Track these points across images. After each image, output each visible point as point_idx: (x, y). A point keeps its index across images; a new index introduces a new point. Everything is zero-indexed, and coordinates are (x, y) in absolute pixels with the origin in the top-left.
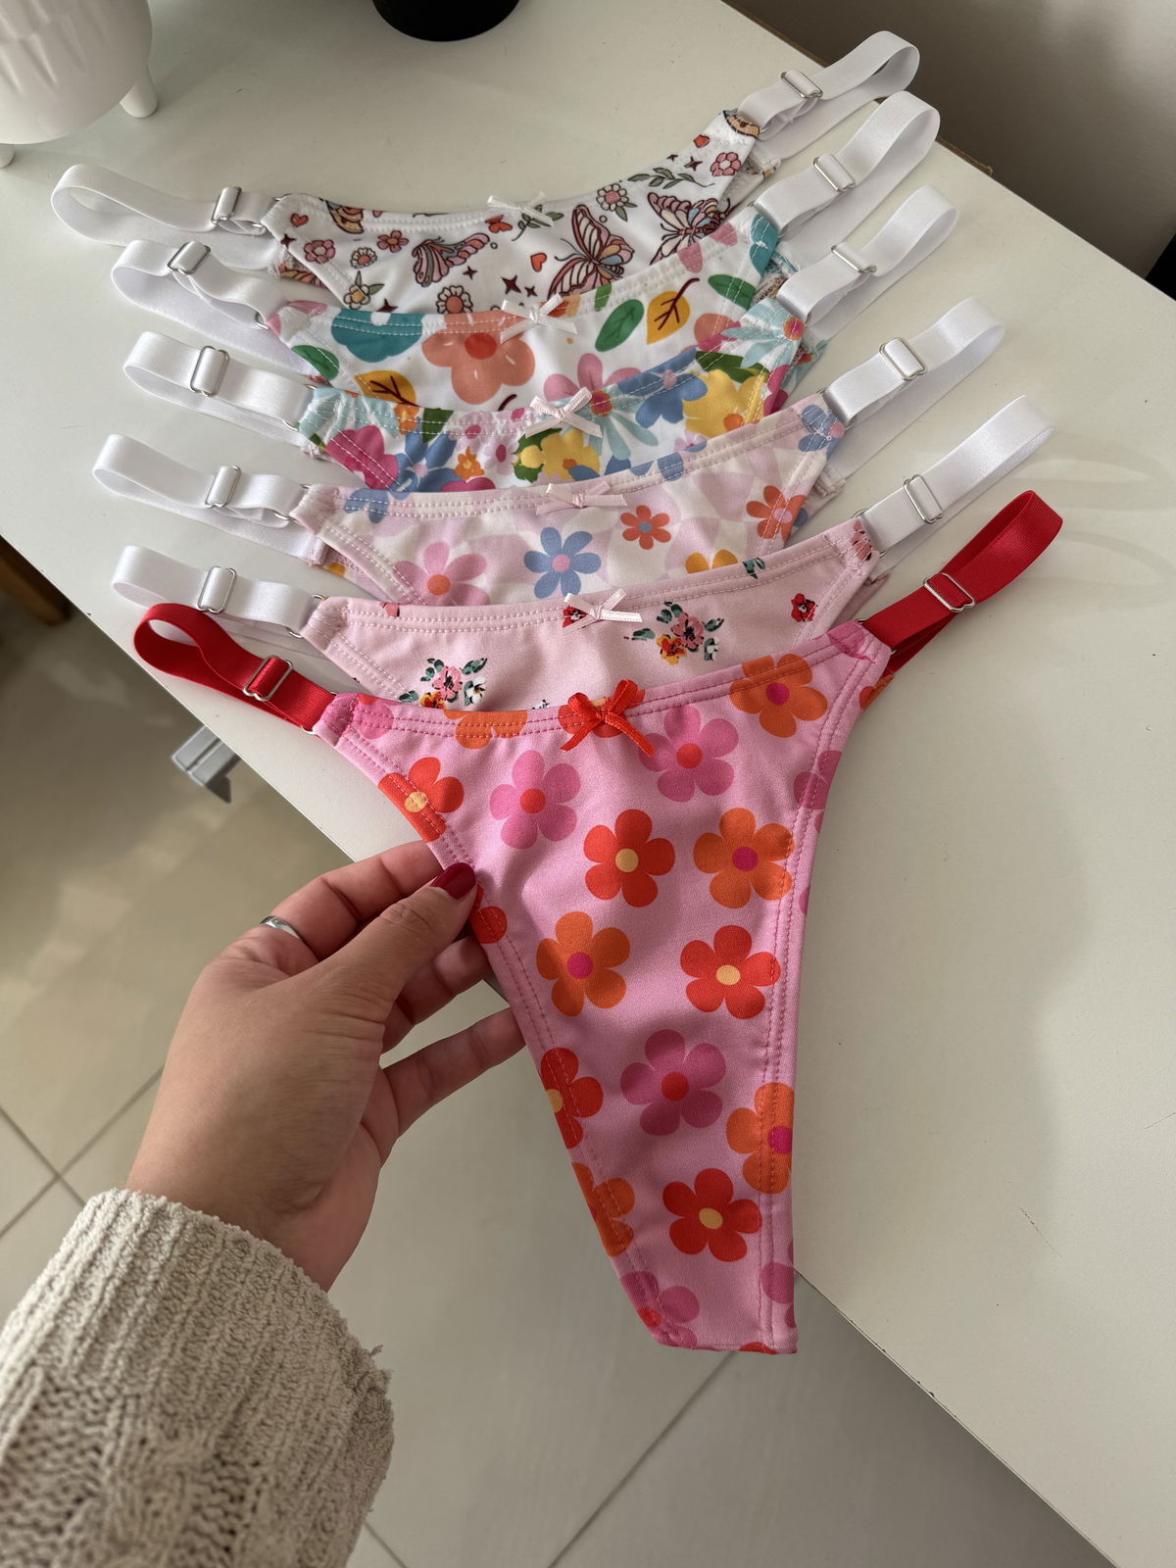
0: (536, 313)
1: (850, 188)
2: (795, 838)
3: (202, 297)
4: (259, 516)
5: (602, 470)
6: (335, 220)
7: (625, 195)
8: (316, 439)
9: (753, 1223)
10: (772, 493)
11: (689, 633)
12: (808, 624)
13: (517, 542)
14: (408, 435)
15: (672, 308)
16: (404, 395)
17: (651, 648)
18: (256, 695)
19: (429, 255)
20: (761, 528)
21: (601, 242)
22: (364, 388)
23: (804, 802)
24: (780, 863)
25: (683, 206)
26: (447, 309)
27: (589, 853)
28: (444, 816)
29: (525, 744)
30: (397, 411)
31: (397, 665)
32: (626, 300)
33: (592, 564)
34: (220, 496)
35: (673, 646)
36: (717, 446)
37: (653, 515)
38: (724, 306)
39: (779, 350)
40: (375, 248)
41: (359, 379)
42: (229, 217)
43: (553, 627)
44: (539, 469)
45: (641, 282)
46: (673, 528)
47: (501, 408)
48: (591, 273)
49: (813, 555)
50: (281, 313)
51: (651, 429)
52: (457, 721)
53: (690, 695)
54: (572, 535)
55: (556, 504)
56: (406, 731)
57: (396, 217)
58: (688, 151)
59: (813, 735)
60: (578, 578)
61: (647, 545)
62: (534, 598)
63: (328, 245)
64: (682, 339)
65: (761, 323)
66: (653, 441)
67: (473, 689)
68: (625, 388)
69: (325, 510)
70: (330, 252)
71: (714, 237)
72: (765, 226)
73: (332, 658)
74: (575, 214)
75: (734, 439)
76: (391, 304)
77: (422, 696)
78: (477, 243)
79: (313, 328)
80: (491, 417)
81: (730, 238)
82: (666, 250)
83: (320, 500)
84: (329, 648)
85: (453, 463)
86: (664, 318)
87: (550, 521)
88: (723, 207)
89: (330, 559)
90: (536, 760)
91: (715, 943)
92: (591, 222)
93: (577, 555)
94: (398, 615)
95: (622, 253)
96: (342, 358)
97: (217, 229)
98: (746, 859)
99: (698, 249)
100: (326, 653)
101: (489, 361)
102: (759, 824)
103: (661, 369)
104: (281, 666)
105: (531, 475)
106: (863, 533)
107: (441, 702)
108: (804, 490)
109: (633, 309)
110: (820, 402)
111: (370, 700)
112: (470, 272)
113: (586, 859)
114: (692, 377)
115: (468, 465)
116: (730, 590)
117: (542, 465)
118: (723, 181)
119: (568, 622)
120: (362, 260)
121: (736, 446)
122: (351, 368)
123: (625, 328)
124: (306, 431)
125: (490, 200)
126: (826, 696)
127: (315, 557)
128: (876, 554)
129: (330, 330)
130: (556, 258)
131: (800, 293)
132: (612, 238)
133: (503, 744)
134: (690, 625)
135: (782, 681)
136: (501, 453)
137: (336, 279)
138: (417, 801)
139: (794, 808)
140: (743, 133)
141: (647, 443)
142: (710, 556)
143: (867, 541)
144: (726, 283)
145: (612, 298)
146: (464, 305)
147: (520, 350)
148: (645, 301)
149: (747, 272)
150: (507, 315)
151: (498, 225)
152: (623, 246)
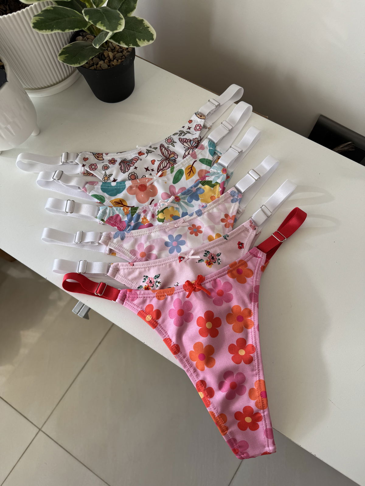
0: (155, 176)
1: (231, 129)
2: (252, 311)
3: (63, 185)
4: (90, 244)
5: (181, 216)
6: (96, 158)
7: (173, 140)
8: (103, 220)
9: (260, 419)
10: (227, 216)
11: (213, 258)
12: (243, 249)
13: (162, 240)
14: (127, 215)
15: (191, 170)
16: (124, 204)
17: (204, 264)
18: (99, 294)
19: (124, 165)
20: (226, 225)
21: (169, 154)
22: (113, 204)
23: (253, 301)
24: (249, 318)
25: (189, 141)
26: (131, 179)
27: (198, 324)
28: (157, 320)
29: (175, 297)
30: (124, 210)
31: (135, 279)
32: (178, 169)
33: (183, 243)
34: (79, 240)
35: (209, 263)
36: (210, 206)
37: (197, 227)
38: (204, 167)
39: (221, 177)
40: (108, 164)
41: (111, 202)
42: (66, 161)
43: (176, 263)
44: (164, 219)
45: (182, 164)
46: (203, 229)
47: (150, 204)
48: (168, 163)
49: (241, 231)
50: (86, 186)
51: (192, 203)
52: (156, 293)
53: (217, 276)
54: (177, 236)
55: (171, 228)
56: (142, 298)
57: (112, 154)
58: (187, 125)
59: (251, 281)
60: (180, 247)
61: (197, 235)
62: (170, 254)
63: (95, 165)
64: (195, 177)
65: (215, 171)
66: (193, 206)
67: (158, 283)
68: (183, 194)
69: (109, 239)
70: (96, 167)
71: (198, 149)
72: (212, 144)
73: (117, 280)
74: (160, 147)
75: (214, 203)
76: (115, 179)
77: (144, 287)
78: (136, 159)
79: (95, 189)
80: (149, 207)
81: (203, 148)
82: (186, 154)
83: (106, 237)
84: (116, 277)
85: (141, 220)
86: (189, 173)
87: (170, 233)
88: (199, 140)
89: (111, 252)
90: (180, 301)
91: (237, 344)
92: (165, 149)
93: (179, 242)
94: (134, 265)
95: (175, 156)
96: (105, 197)
97: (63, 164)
98: (240, 318)
99: (195, 153)
100: (115, 279)
101: (145, 192)
102: (242, 309)
103: (191, 188)
104: (104, 284)
105: (162, 221)
106: (252, 223)
107: (149, 287)
108: (234, 214)
109: (181, 172)
110: (234, 189)
111: (131, 290)
112: (136, 168)
113: (198, 326)
114: (200, 188)
115: (145, 220)
116: (221, 244)
117: (165, 218)
118: (198, 133)
119: (180, 261)
120: (105, 168)
121: (215, 205)
122: (109, 200)
123: (180, 177)
124: (99, 218)
125: (137, 147)
126: (252, 270)
127: (107, 252)
128: (257, 228)
129: (101, 189)
130: (158, 160)
131: (224, 161)
132: (171, 152)
133: (169, 297)
134: (212, 256)
135: (240, 268)
136: (153, 216)
137: (99, 174)
138: (149, 318)
139: (251, 303)
140: (201, 119)
141: (191, 207)
142: (214, 236)
143: (254, 225)
144: (204, 160)
145: (175, 170)
146: (136, 177)
147: (153, 187)
148: (184, 169)
149: (209, 157)
150: (148, 179)
151: (141, 154)
152: (175, 154)
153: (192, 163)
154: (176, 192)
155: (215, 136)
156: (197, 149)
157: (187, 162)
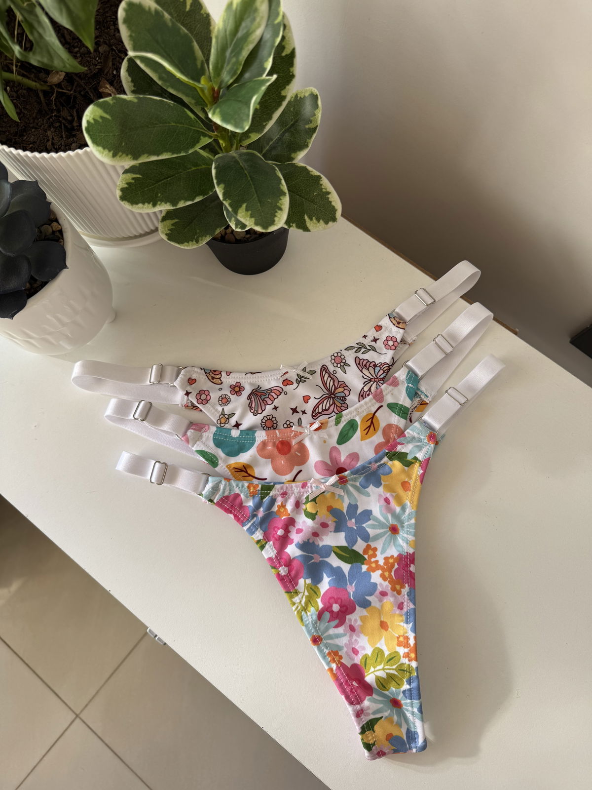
0: (309, 429)
1: (450, 352)
3: (151, 428)
5: (345, 510)
6: (209, 379)
7: (344, 359)
8: (211, 501)
14: (254, 497)
15: (371, 422)
16: (249, 472)
19: (255, 398)
21: (335, 386)
22: (231, 471)
25: (372, 365)
26: (266, 427)
30: (249, 486)
32: (349, 420)
38: (395, 420)
39: (425, 449)
40: (229, 394)
41: (228, 467)
42: (159, 381)
44: (316, 514)
45: (356, 411)
47: (295, 478)
50: (189, 433)
51: (367, 490)
57: (238, 375)
58: (372, 334)
63: (207, 393)
64: (378, 438)
65: (415, 435)
68: (353, 473)
70: (208, 397)
71: (387, 384)
72: (414, 377)
74: (321, 370)
76: (239, 423)
78: (278, 392)
79: (204, 440)
80: (291, 486)
81: (395, 383)
85: (275, 509)
86: (368, 429)
92: (329, 375)
95: (345, 392)
96: (220, 456)
99: (381, 391)
101: (288, 455)
103: (369, 463)
105: (312, 516)
109: (353, 424)
112: (276, 408)
114: (385, 464)
115: (282, 511)
117: (317, 511)
118: (390, 352)
120: (224, 401)
122: (225, 463)
123: (350, 434)
124: (206, 498)
129: (212, 440)
130: (314, 398)
131: (434, 418)
132: (340, 383)
136: (298, 505)
137: (212, 412)
140: (398, 327)
141: (366, 496)
144: (395, 406)
145: (343, 419)
146: (273, 423)
147: (302, 448)
148: (358, 420)
149: (404, 400)
150: (295, 431)
151: (287, 382)
152: (345, 388)
153: (374, 410)
154: (340, 459)
155: (418, 363)
156: (384, 385)
157: (365, 407)
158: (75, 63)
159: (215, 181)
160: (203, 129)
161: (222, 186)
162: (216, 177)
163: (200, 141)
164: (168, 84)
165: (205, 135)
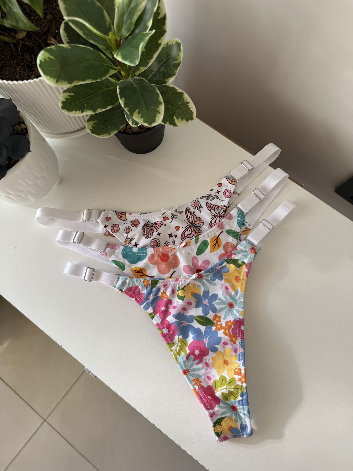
0: (179, 246)
1: (263, 198)
3: (84, 248)
5: (201, 294)
6: (118, 217)
8: (121, 290)
14: (147, 288)
15: (217, 241)
16: (144, 273)
19: (147, 229)
21: (194, 220)
22: (133, 272)
25: (216, 207)
26: (153, 246)
32: (203, 240)
38: (231, 240)
39: (249, 257)
40: (131, 226)
41: (131, 270)
42: (88, 220)
44: (184, 297)
45: (208, 234)
47: (171, 277)
48: (193, 231)
50: (107, 250)
51: (215, 282)
57: (136, 215)
58: (216, 188)
63: (117, 226)
64: (221, 251)
65: (243, 248)
68: (206, 272)
70: (118, 228)
71: (226, 218)
72: (241, 214)
74: (186, 211)
76: (137, 244)
78: (160, 224)
79: (116, 254)
80: (170, 281)
81: (231, 218)
85: (160, 294)
86: (215, 246)
92: (191, 214)
95: (201, 223)
96: (126, 264)
97: (84, 222)
99: (222, 223)
101: (167, 262)
103: (216, 266)
105: (182, 298)
109: (206, 243)
112: (159, 234)
114: (225, 266)
115: (164, 295)
117: (185, 295)
118: (227, 199)
120: (128, 231)
122: (129, 268)
123: (204, 249)
124: (118, 289)
129: (121, 254)
130: (182, 227)
131: (254, 238)
136: (173, 292)
137: (121, 237)
140: (232, 184)
141: (214, 286)
144: (231, 232)
145: (199, 240)
146: (158, 243)
147: (175, 258)
148: (209, 240)
149: (236, 228)
150: (171, 248)
151: (165, 218)
152: (201, 221)
153: (218, 234)
154: (198, 264)
155: (244, 205)
157: (213, 233)
158: (32, 25)
159: (119, 96)
160: (111, 64)
161: (123, 99)
162: (120, 94)
163: (110, 72)
164: (89, 37)
165: (112, 69)
